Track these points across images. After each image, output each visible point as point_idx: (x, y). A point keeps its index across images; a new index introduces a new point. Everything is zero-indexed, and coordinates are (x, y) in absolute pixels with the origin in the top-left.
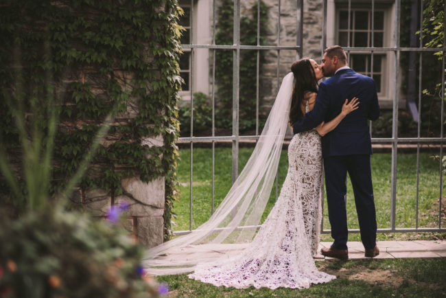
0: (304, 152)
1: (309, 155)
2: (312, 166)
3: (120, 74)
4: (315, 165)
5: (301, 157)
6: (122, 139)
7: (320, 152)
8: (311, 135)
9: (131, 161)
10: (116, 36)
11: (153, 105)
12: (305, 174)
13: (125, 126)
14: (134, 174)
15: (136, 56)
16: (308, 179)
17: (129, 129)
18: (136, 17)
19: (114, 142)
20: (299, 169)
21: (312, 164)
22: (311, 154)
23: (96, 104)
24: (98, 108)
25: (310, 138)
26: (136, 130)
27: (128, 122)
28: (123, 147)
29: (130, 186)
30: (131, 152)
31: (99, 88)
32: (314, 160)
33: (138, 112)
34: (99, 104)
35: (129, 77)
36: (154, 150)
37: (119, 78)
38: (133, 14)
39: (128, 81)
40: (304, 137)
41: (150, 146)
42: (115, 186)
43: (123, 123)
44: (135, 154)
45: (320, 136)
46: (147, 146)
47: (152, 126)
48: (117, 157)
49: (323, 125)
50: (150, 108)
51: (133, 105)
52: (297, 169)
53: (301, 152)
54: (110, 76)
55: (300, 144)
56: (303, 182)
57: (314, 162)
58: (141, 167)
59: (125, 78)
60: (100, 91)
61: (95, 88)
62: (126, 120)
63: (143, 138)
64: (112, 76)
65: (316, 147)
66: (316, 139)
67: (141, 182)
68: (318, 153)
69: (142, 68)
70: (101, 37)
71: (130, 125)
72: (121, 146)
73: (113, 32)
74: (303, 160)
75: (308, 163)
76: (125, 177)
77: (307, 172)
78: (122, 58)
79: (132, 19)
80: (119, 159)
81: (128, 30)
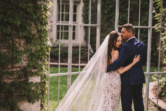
0: (113, 83)
1: (115, 84)
2: (117, 90)
3: (17, 40)
4: (118, 89)
5: (111, 85)
6: (18, 78)
7: (121, 82)
8: (115, 73)
9: (23, 91)
10: (16, 18)
11: (37, 58)
12: (113, 94)
13: (20, 71)
14: (25, 99)
15: (28, 30)
16: (115, 97)
17: (22, 73)
18: (29, 7)
19: (13, 80)
20: (110, 92)
21: (117, 89)
22: (116, 84)
23: (4, 58)
24: (5, 60)
25: (115, 75)
26: (26, 73)
27: (21, 68)
28: (19, 83)
29: (22, 106)
30: (24, 87)
31: (5, 49)
32: (118, 87)
33: (27, 62)
34: (5, 58)
35: (23, 42)
36: (37, 85)
37: (17, 42)
38: (27, 5)
39: (22, 45)
40: (111, 74)
41: (34, 82)
42: (14, 107)
43: (18, 69)
44: (27, 87)
45: (120, 74)
46: (32, 82)
47: (36, 70)
48: (15, 89)
49: (122, 68)
50: (35, 60)
51: (24, 58)
52: (108, 92)
53: (110, 83)
54: (11, 41)
55: (109, 78)
56: (112, 99)
57: (118, 88)
58: (30, 95)
59: (20, 43)
60: (5, 50)
61: (3, 48)
62: (20, 67)
63: (30, 77)
64: (13, 42)
65: (118, 80)
66: (118, 76)
67: (28, 103)
68: (120, 83)
69: (31, 37)
70: (8, 18)
71: (22, 70)
72: (18, 83)
73: (14, 15)
74: (112, 87)
75: (115, 89)
76: (20, 101)
77: (114, 93)
78: (19, 31)
79: (27, 8)
80: (17, 90)
81: (23, 14)
